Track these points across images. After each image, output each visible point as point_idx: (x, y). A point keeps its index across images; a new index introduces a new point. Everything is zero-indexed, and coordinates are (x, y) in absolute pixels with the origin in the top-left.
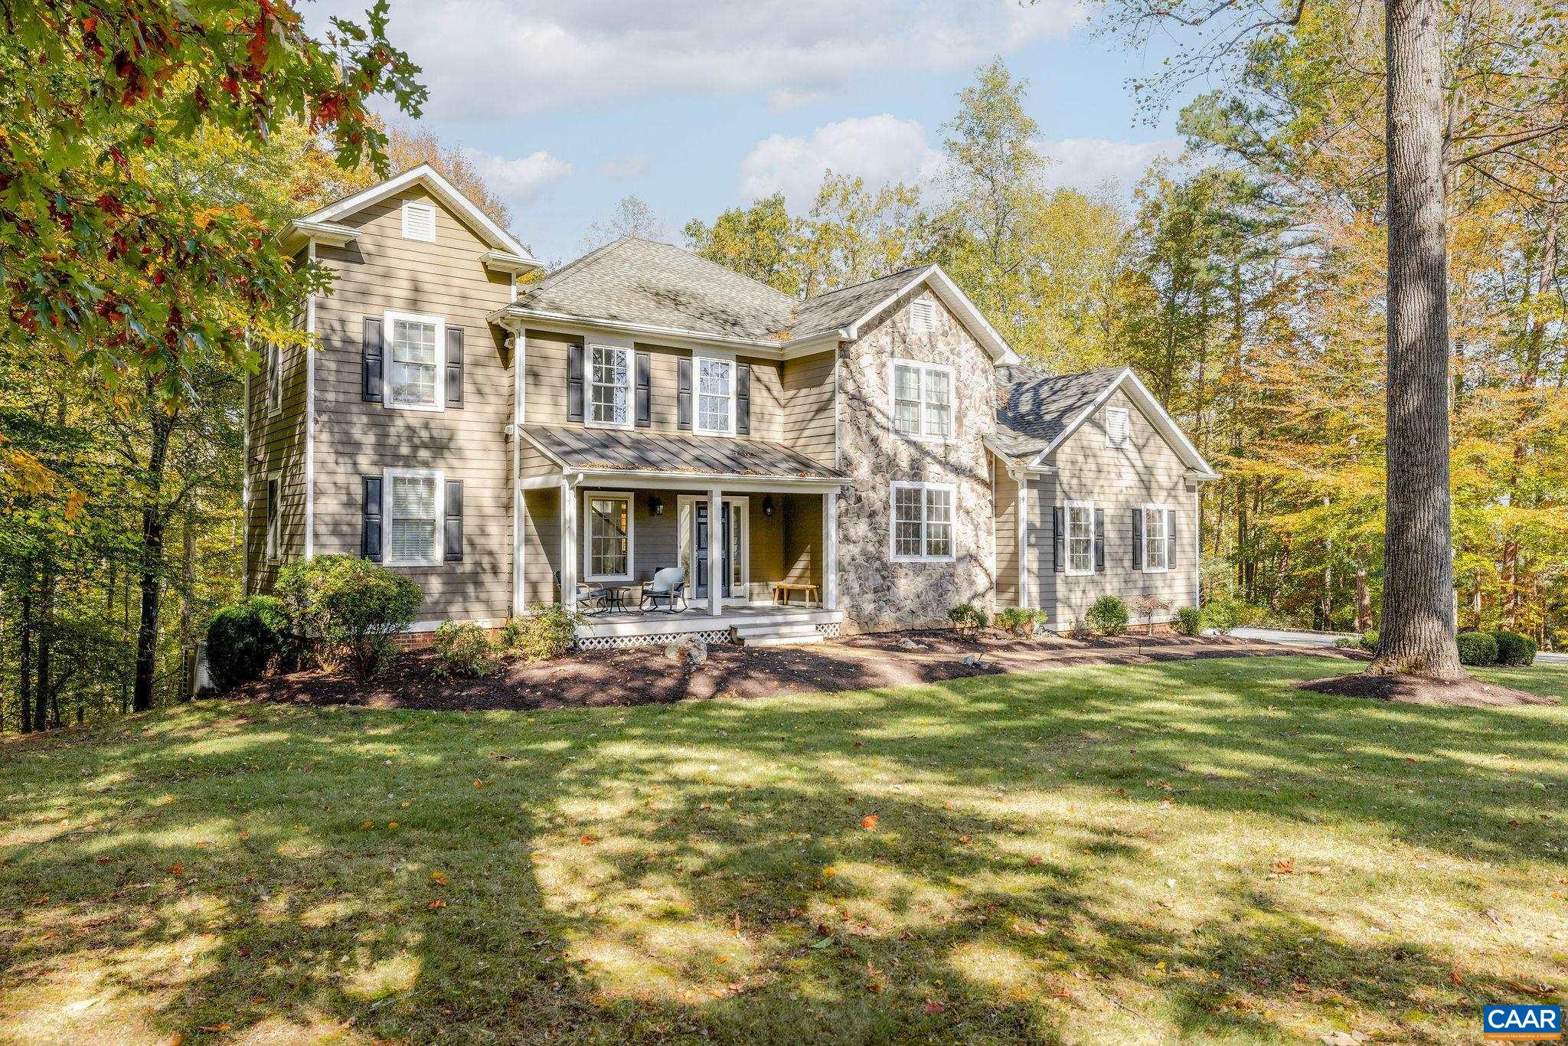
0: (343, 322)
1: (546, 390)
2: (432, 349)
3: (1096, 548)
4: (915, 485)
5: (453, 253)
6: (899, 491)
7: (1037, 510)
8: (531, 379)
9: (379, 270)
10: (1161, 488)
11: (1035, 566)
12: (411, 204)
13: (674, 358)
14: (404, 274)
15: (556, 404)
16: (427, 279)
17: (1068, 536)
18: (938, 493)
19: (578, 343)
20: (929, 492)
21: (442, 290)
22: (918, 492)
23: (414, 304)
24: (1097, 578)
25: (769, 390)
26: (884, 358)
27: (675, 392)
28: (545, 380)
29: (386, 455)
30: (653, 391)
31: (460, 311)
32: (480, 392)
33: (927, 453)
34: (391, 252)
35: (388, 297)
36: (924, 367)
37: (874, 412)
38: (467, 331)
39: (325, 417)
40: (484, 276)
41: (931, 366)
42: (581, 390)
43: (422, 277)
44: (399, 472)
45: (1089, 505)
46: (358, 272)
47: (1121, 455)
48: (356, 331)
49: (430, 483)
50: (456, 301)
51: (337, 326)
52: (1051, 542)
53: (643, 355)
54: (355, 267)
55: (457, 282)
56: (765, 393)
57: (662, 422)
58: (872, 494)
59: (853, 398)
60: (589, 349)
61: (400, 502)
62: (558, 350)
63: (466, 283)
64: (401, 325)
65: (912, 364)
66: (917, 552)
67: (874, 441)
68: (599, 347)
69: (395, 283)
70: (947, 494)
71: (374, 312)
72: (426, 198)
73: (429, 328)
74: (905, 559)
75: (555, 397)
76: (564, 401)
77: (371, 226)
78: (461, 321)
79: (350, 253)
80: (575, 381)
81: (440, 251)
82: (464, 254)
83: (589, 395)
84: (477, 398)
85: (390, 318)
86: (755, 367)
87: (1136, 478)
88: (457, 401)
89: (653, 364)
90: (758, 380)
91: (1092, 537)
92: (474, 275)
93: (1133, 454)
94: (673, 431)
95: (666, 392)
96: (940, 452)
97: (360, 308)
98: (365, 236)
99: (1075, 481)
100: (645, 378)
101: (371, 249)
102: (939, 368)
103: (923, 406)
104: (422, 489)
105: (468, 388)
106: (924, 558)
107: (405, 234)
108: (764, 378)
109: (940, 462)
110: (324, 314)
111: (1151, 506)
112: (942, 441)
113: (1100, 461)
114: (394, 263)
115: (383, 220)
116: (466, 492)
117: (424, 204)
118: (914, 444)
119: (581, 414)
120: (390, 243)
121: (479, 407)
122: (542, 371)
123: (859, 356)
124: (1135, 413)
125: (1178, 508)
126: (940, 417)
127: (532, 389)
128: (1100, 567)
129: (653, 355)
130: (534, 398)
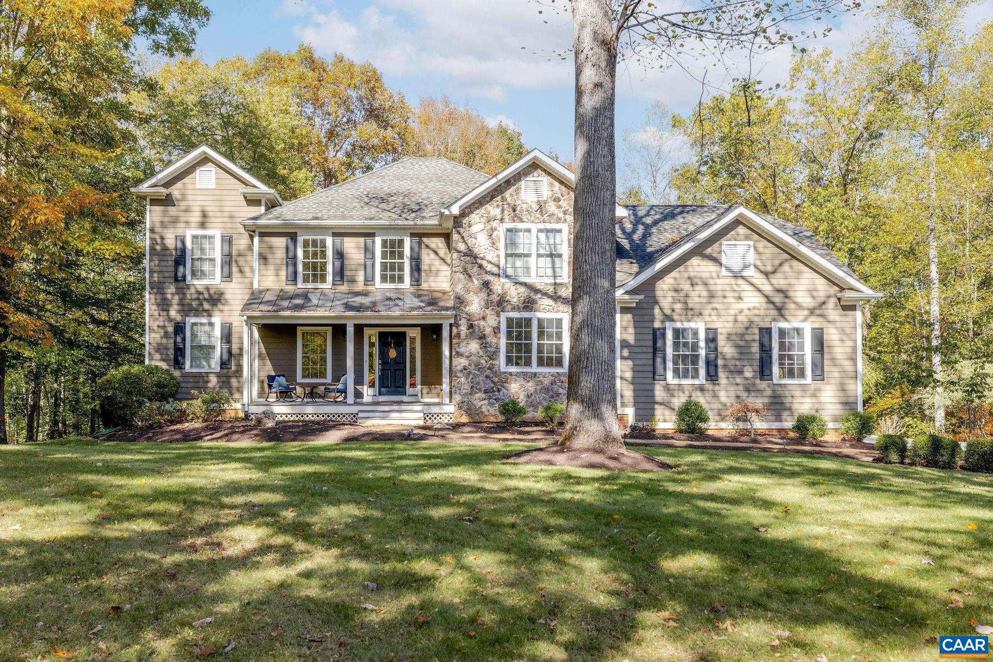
0: (162, 238)
1: (271, 267)
2: (214, 249)
3: (708, 363)
4: (526, 315)
5: (226, 192)
6: (510, 321)
7: (631, 330)
8: (262, 261)
9: (183, 208)
10: (799, 307)
11: (629, 375)
12: (202, 168)
13: (362, 240)
14: (197, 209)
15: (277, 275)
16: (211, 209)
17: (669, 351)
18: (550, 321)
19: (293, 237)
20: (540, 320)
21: (219, 214)
22: (529, 321)
23: (203, 225)
24: (709, 386)
25: (436, 253)
26: (495, 224)
27: (362, 261)
28: (270, 261)
29: (187, 309)
30: (346, 262)
31: (229, 225)
32: (241, 271)
33: (537, 291)
34: (190, 197)
35: (187, 222)
36: (534, 227)
37: (484, 263)
38: (234, 236)
39: (155, 290)
40: (245, 203)
41: (541, 226)
42: (295, 265)
43: (208, 209)
44: (194, 320)
45: (700, 326)
46: (172, 210)
47: (740, 281)
48: (170, 242)
49: (211, 324)
50: (226, 220)
51: (159, 241)
52: (651, 356)
53: (338, 240)
54: (171, 208)
55: (227, 209)
56: (433, 256)
57: (353, 281)
58: (482, 323)
59: (465, 255)
60: (300, 239)
61: (194, 335)
62: (280, 243)
63: (233, 209)
64: (195, 237)
65: (520, 226)
66: (528, 363)
67: (486, 285)
68: (307, 237)
69: (191, 214)
70: (559, 321)
71: (180, 232)
72: (210, 164)
73: (211, 237)
74: (513, 369)
75: (277, 270)
76: (283, 273)
77: (179, 185)
78: (230, 231)
79: (167, 201)
80: (292, 260)
81: (216, 192)
82: (233, 193)
83: (300, 268)
84: (239, 275)
85: (189, 234)
86: (425, 240)
87: (763, 300)
88: (228, 277)
89: (346, 245)
90: (427, 247)
91: (702, 352)
92: (237, 203)
93: (759, 280)
94: (360, 286)
95: (355, 262)
96: (550, 290)
97: (172, 230)
98: (176, 191)
99: (678, 306)
100: (340, 255)
101: (179, 197)
102: (549, 226)
103: (534, 256)
104: (207, 328)
105: (235, 269)
106: (534, 368)
107: (198, 186)
108: (433, 246)
109: (551, 297)
110: (153, 236)
111: (784, 325)
112: (552, 281)
113: (712, 288)
114: (191, 203)
115: (187, 180)
116: (234, 330)
117: (210, 167)
118: (525, 284)
119: (295, 280)
120: (189, 192)
121: (240, 280)
122: (269, 256)
123: (470, 226)
124: (762, 244)
125: (824, 325)
126: (553, 263)
127: (262, 267)
128: (712, 376)
129: (346, 239)
130: (264, 272)
